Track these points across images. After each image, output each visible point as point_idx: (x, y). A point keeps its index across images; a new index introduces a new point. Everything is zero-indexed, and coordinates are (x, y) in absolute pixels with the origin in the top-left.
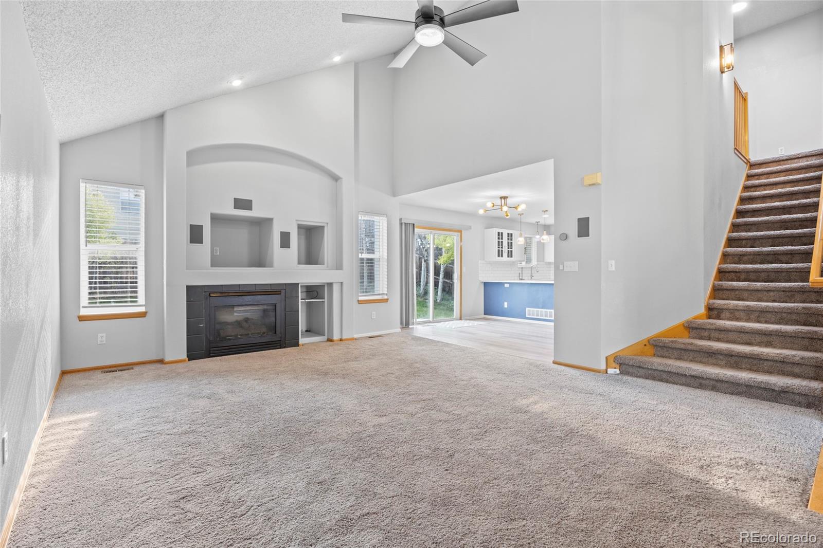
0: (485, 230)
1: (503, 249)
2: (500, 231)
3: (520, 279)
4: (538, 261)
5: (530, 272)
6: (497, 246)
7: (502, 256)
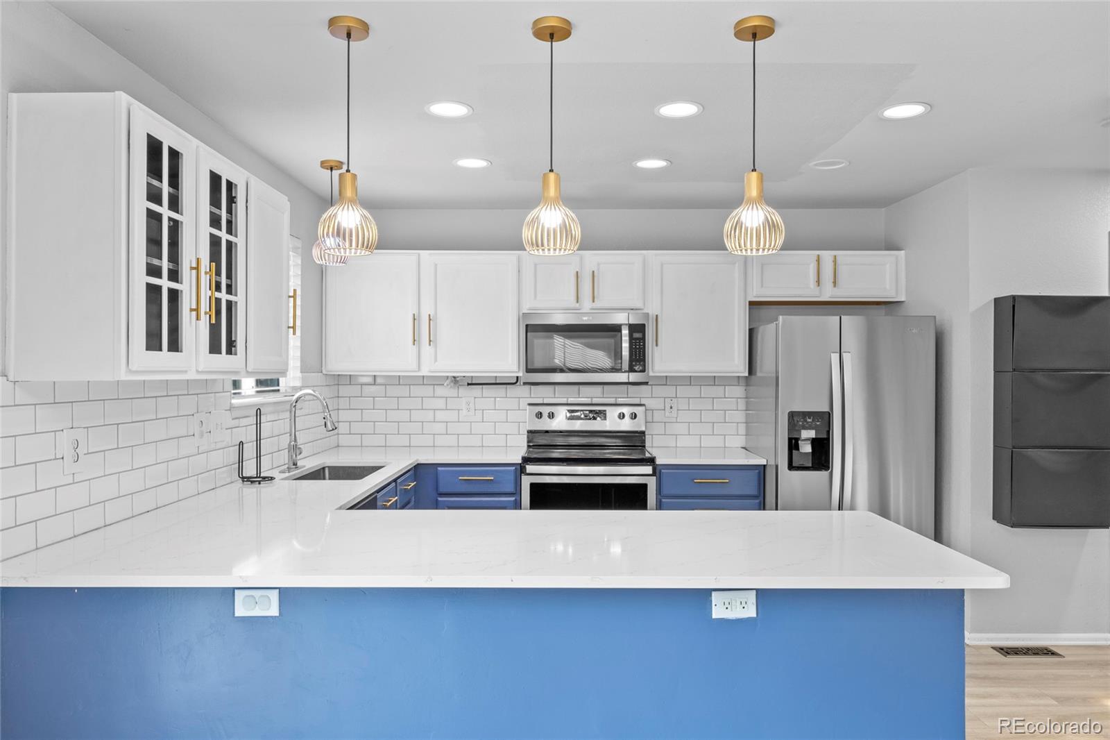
1: (184, 288)
7: (175, 342)
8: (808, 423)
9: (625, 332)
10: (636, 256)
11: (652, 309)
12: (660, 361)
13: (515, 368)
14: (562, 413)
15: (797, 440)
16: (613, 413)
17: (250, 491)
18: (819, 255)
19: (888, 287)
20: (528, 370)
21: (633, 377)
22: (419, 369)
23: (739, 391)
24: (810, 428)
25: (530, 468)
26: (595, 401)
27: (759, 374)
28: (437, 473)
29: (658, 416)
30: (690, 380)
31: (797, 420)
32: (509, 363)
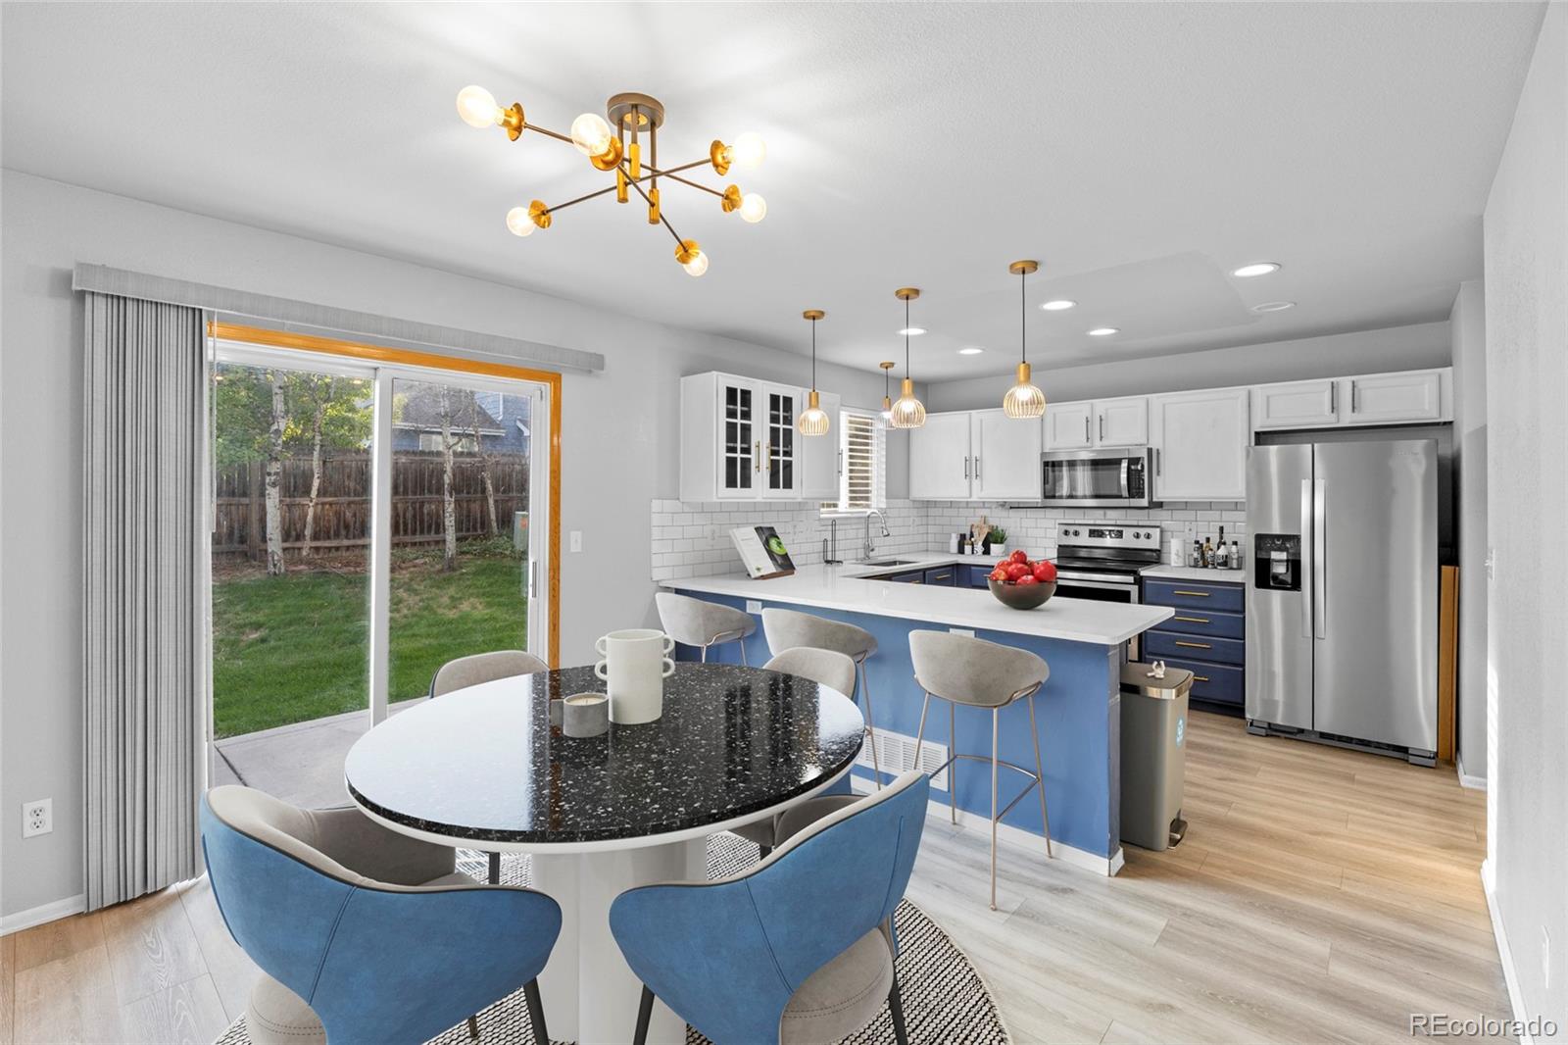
0: (682, 379)
1: (753, 456)
2: (740, 383)
3: (827, 562)
4: (889, 496)
5: (862, 533)
6: (723, 444)
7: (746, 483)
8: (1276, 545)
9: (1124, 464)
10: (1139, 401)
11: (1155, 444)
12: (1165, 488)
13: (1038, 495)
14: (1084, 532)
15: (1268, 558)
16: (1128, 533)
17: (829, 568)
18: (1332, 383)
19: (1427, 407)
20: (1047, 497)
21: (1135, 502)
22: (971, 496)
24: (1279, 550)
25: (1060, 574)
26: (1119, 523)
28: (970, 573)
31: (1264, 543)
32: (1035, 491)
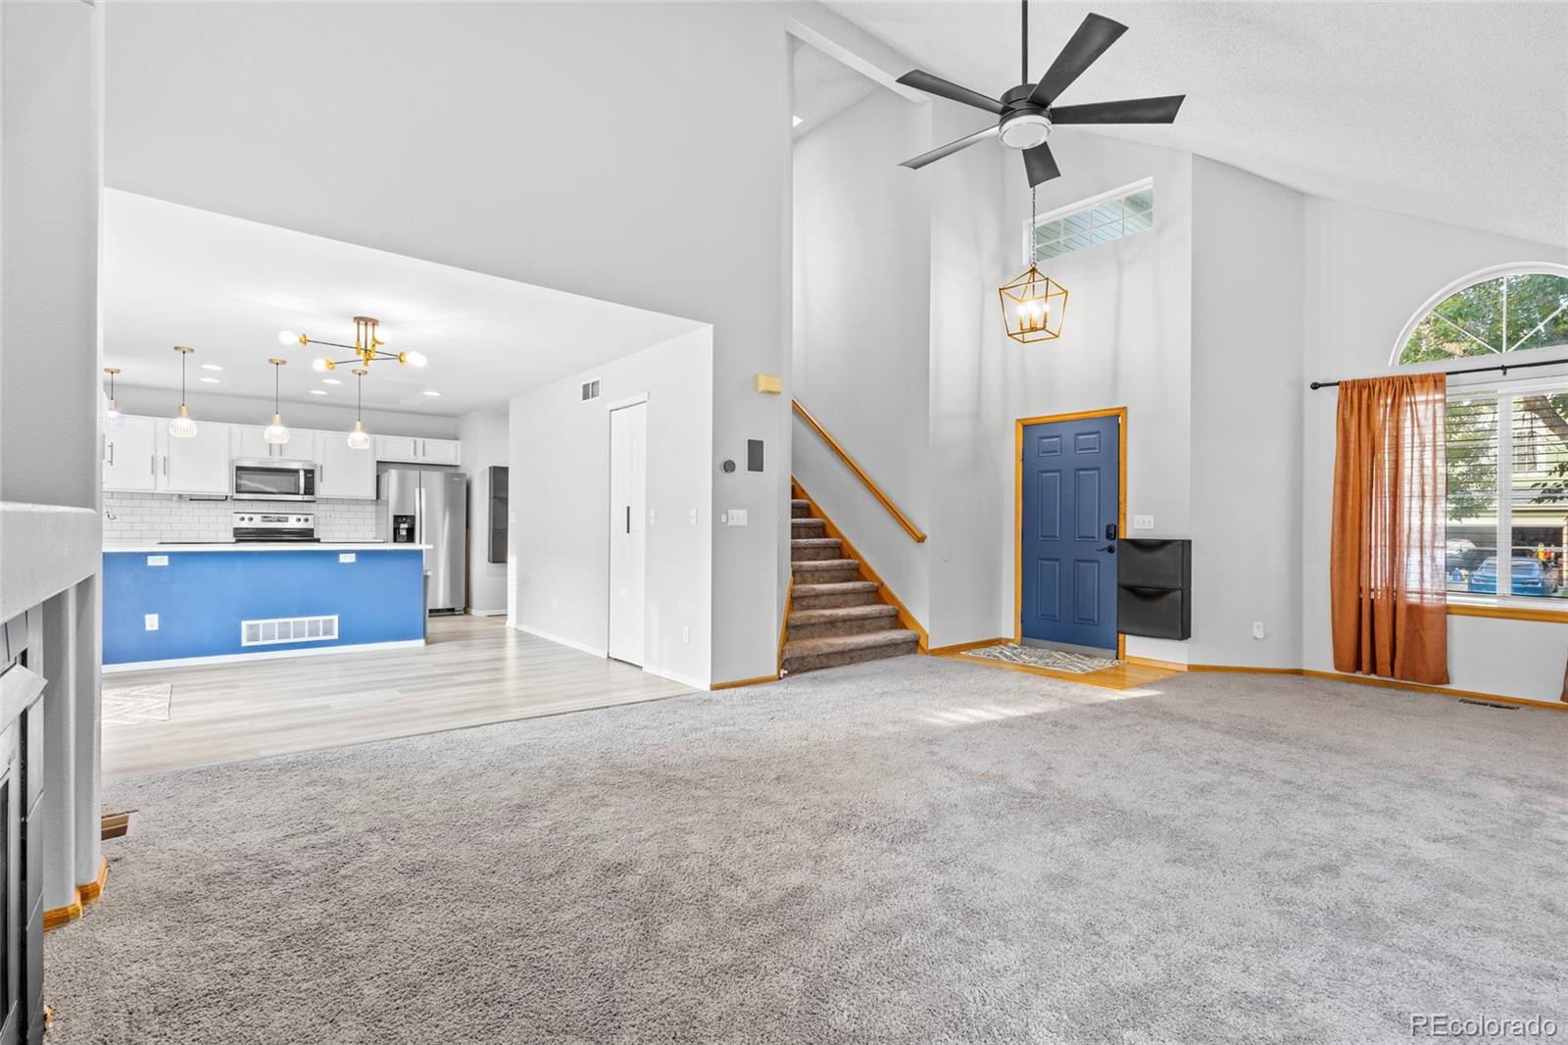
8: (403, 520)
9: (302, 473)
11: (319, 461)
12: (322, 489)
13: (227, 490)
14: (257, 519)
15: (399, 528)
16: (292, 518)
18: (415, 440)
20: (237, 492)
21: (306, 498)
22: (156, 489)
23: (372, 508)
24: (405, 522)
26: (281, 511)
27: (382, 498)
29: (322, 521)
30: (342, 501)
31: (398, 519)
32: (223, 485)
